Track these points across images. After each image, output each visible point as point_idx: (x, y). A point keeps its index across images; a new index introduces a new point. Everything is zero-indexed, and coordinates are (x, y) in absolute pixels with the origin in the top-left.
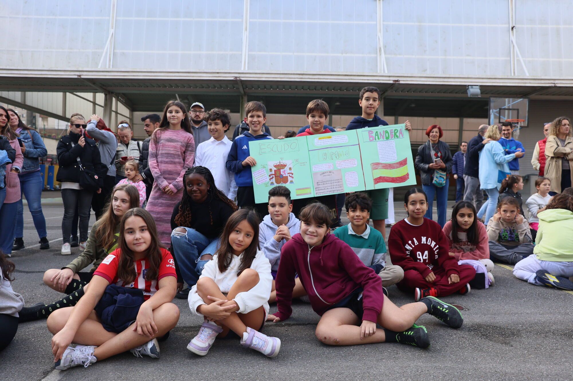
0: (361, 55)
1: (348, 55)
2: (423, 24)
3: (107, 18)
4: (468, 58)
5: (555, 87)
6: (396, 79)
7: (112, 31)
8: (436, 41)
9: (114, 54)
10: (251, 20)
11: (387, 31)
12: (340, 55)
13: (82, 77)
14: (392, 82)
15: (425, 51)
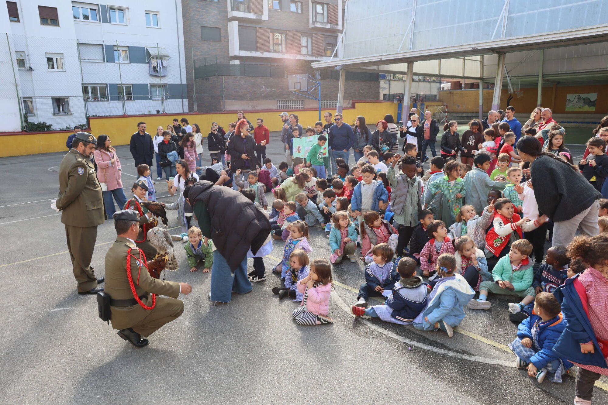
3: (411, 8)
7: (413, 17)
9: (414, 34)
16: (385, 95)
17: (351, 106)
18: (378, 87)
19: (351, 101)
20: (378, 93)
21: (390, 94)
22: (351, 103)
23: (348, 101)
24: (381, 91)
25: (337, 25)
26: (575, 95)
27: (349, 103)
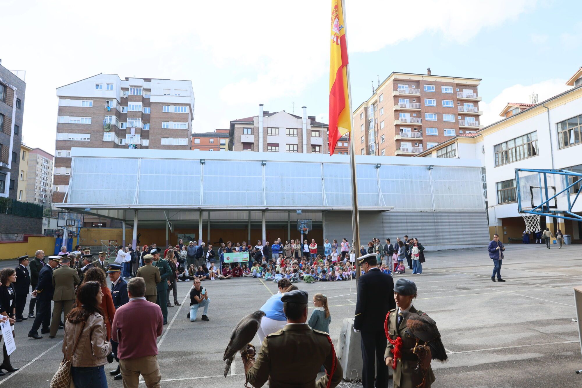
0: (255, 192)
1: (249, 192)
2: (283, 177)
3: (136, 174)
4: (303, 192)
5: (332, 209)
6: (267, 207)
7: (138, 181)
8: (289, 185)
9: (139, 191)
10: (204, 175)
11: (267, 180)
12: (246, 192)
13: (131, 208)
14: (265, 209)
15: (284, 190)
16: (45, 230)
17: (23, 240)
18: (41, 223)
19: (23, 234)
20: (41, 228)
21: (49, 230)
22: (23, 237)
23: (21, 235)
24: (43, 227)
25: (7, 164)
26: (183, 234)
27: (22, 237)
